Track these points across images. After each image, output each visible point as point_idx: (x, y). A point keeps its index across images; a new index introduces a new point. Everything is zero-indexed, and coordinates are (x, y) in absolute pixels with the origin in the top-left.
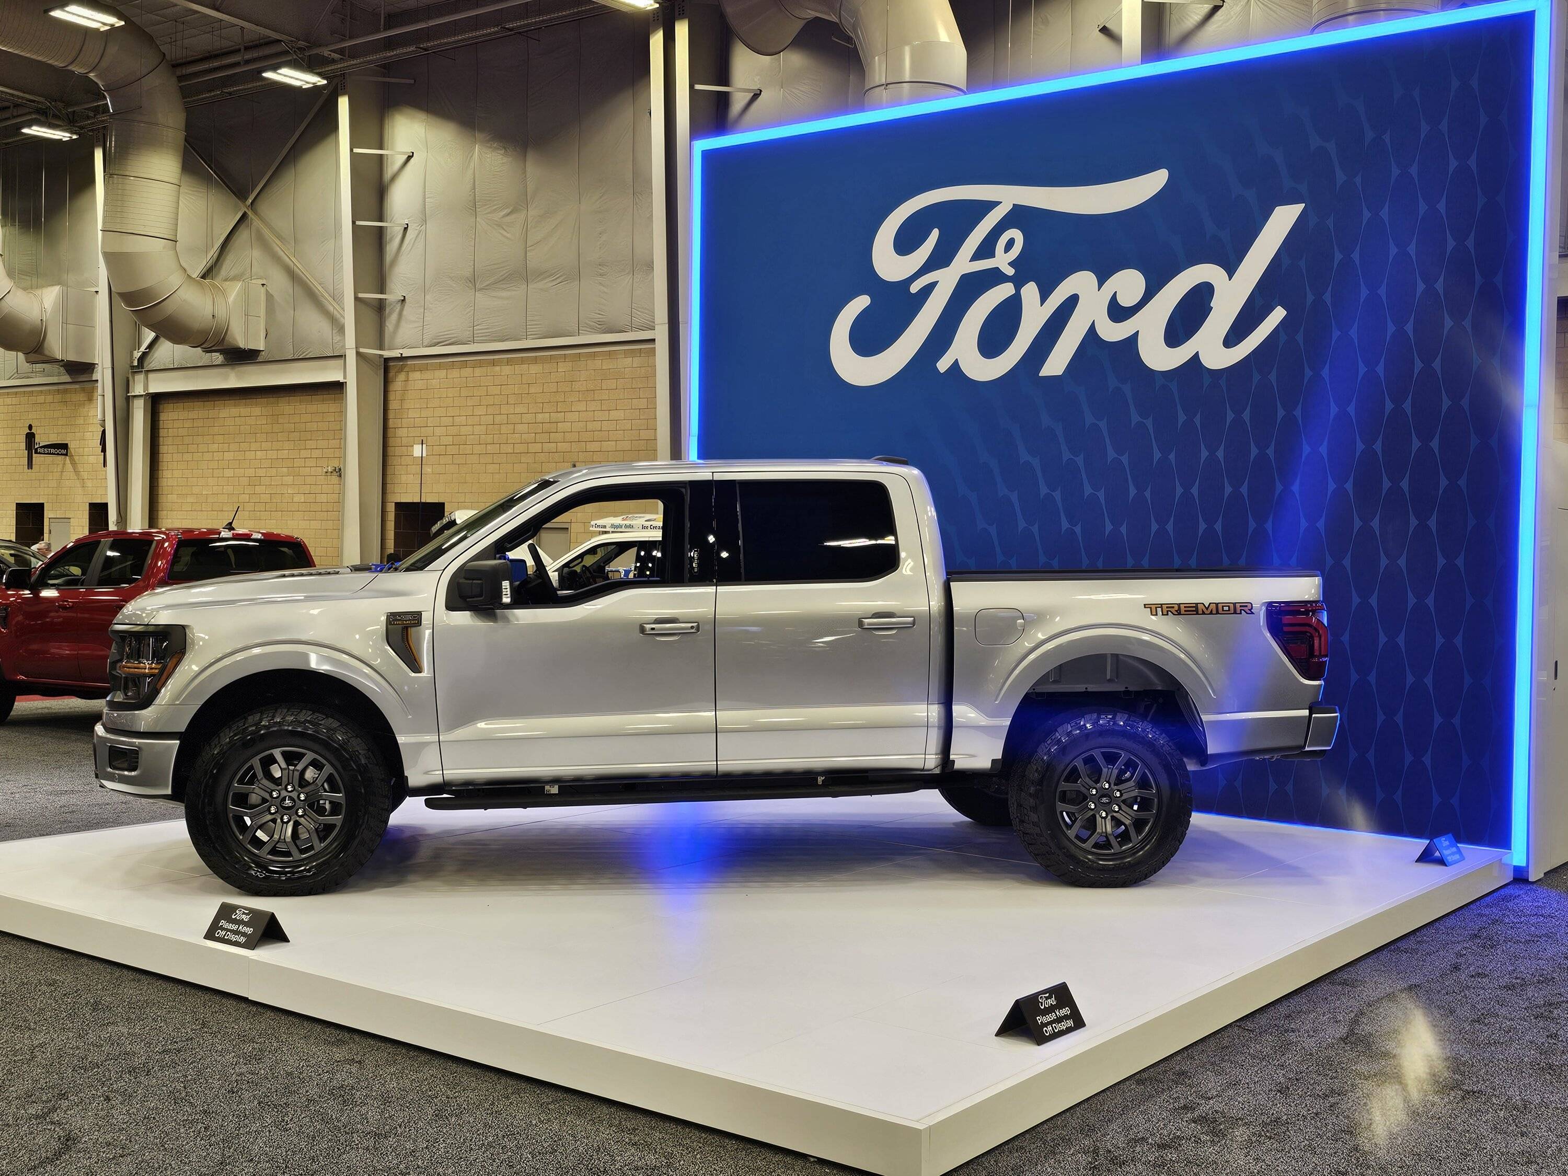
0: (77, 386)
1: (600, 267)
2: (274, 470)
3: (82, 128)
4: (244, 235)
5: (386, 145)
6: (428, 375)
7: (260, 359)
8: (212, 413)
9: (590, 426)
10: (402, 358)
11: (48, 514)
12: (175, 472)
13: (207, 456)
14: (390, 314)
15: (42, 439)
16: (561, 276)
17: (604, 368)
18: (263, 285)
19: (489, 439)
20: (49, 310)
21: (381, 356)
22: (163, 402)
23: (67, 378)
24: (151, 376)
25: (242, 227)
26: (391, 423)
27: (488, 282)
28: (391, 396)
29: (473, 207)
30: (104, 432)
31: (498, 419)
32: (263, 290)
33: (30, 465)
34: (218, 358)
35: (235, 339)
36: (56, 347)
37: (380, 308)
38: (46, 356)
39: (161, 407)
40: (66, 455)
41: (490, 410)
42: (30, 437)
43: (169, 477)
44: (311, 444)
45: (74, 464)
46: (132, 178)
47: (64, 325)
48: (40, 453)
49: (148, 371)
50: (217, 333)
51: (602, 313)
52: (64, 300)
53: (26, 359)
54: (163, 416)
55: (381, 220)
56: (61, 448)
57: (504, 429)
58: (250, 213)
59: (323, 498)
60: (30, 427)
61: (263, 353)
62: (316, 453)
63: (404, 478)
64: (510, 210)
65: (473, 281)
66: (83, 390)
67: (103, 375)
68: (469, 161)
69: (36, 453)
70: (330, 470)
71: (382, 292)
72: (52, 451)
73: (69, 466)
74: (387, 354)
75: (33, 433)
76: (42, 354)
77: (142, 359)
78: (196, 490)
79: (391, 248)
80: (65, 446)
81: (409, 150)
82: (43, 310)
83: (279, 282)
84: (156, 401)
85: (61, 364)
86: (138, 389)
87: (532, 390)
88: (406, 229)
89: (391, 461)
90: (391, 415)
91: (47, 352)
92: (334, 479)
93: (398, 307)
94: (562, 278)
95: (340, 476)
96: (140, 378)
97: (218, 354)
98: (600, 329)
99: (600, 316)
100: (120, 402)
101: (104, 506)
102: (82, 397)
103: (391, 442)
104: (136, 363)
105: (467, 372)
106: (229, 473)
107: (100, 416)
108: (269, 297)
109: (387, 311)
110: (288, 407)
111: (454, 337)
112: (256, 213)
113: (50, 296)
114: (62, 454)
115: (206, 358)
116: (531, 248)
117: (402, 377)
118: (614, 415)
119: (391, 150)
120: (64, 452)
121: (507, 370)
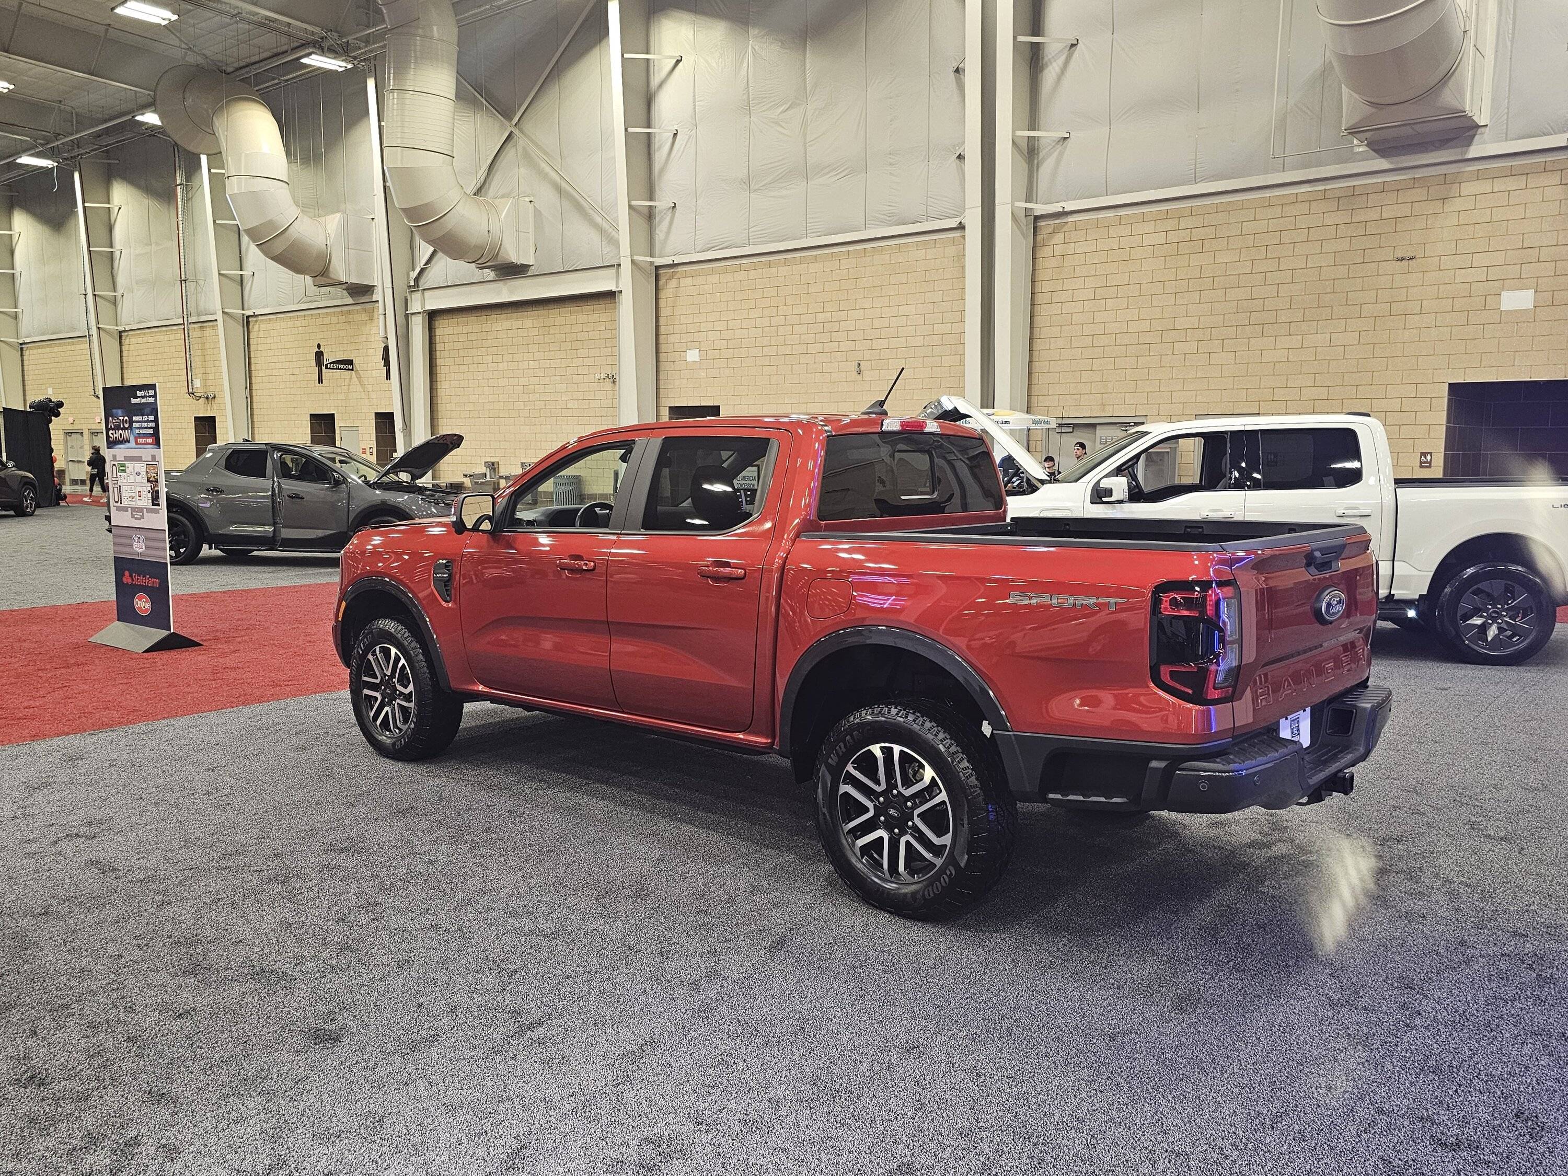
0: (358, 307)
1: (891, 156)
2: (548, 378)
3: (355, 58)
4: (510, 153)
5: (652, 50)
6: (700, 280)
7: (529, 273)
8: (486, 327)
9: (877, 323)
10: (674, 265)
11: (338, 424)
12: (452, 382)
13: (482, 367)
14: (660, 222)
15: (329, 357)
16: (846, 169)
17: (892, 262)
18: (531, 201)
19: (765, 341)
20: (332, 236)
21: (652, 263)
22: (438, 318)
23: (350, 300)
24: (427, 294)
25: (510, 145)
26: (662, 330)
27: (763, 183)
28: (662, 303)
29: (747, 108)
30: (386, 349)
31: (775, 321)
32: (531, 206)
33: (320, 381)
34: (490, 274)
35: (508, 255)
36: (340, 271)
37: (650, 215)
38: (332, 279)
39: (437, 323)
40: (352, 370)
41: (766, 313)
42: (319, 355)
43: (445, 387)
44: (582, 353)
45: (359, 378)
46: (411, 92)
47: (346, 250)
48: (330, 368)
49: (424, 290)
50: (492, 248)
51: (893, 204)
52: (345, 225)
53: (314, 282)
54: (438, 332)
55: (649, 127)
56: (347, 364)
57: (781, 330)
58: (516, 131)
59: (596, 404)
60: (319, 346)
61: (533, 267)
62: (588, 361)
63: (677, 383)
64: (788, 105)
65: (748, 182)
66: (365, 310)
67: (383, 294)
68: (742, 60)
69: (327, 368)
70: (603, 377)
71: (651, 199)
72: (341, 366)
73: (355, 379)
74: (658, 261)
75: (322, 352)
76: (328, 277)
77: (417, 280)
78: (472, 399)
79: (659, 157)
80: (350, 362)
81: (677, 54)
82: (327, 235)
83: (547, 197)
84: (432, 316)
85: (344, 286)
86: (416, 305)
87: (812, 290)
88: (675, 135)
89: (663, 366)
90: (662, 321)
91: (332, 276)
92: (608, 385)
93: (669, 213)
94: (849, 170)
95: (614, 382)
96: (417, 296)
97: (489, 271)
98: (890, 221)
99: (890, 208)
100: (401, 320)
101: (390, 416)
102: (364, 317)
103: (663, 348)
104: (412, 283)
105: (742, 275)
106: (502, 382)
107: (382, 334)
108: (538, 214)
109: (657, 219)
110: (557, 316)
111: (726, 241)
112: (521, 131)
113: (333, 222)
114: (348, 370)
115: (480, 274)
116: (811, 143)
117: (673, 283)
118: (903, 310)
119: (658, 54)
120: (350, 367)
121: (783, 271)
